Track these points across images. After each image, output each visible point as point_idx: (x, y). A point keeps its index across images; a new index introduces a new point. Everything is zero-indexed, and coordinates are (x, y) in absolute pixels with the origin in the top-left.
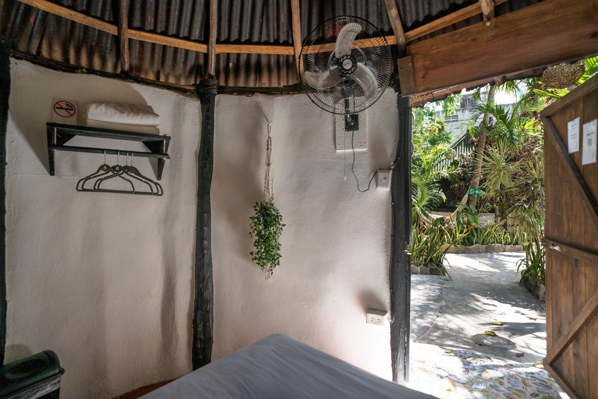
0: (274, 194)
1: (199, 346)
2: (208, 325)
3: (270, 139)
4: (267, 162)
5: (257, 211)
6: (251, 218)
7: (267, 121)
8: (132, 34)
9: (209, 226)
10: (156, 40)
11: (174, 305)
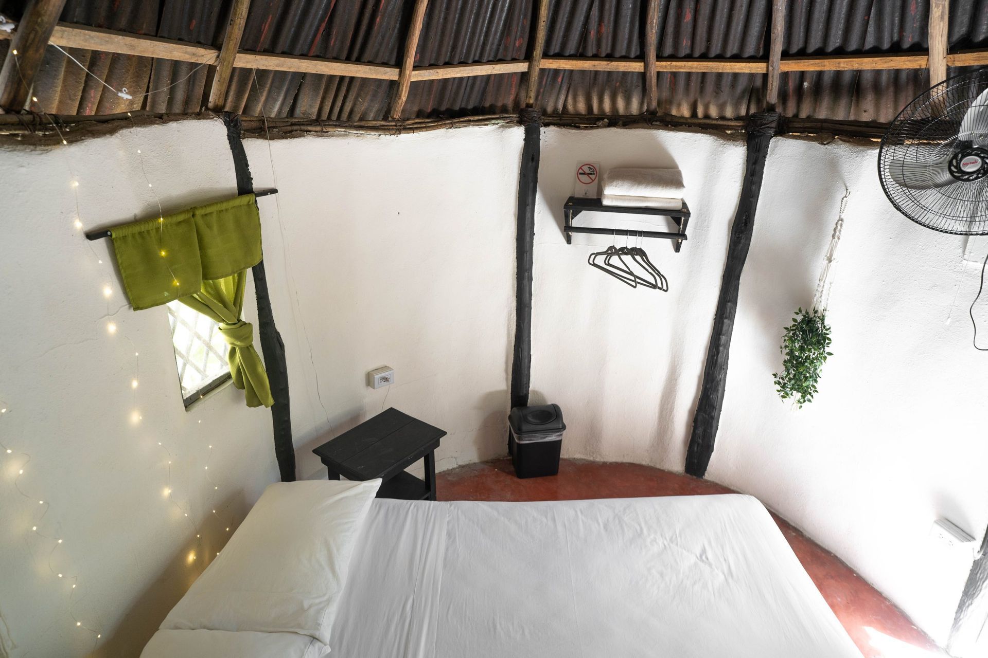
0: (829, 305)
1: (696, 449)
2: (709, 431)
3: (840, 222)
4: (828, 256)
5: (797, 322)
6: (786, 328)
7: (845, 189)
8: (661, 67)
9: (732, 319)
10: (692, 68)
11: (675, 397)
